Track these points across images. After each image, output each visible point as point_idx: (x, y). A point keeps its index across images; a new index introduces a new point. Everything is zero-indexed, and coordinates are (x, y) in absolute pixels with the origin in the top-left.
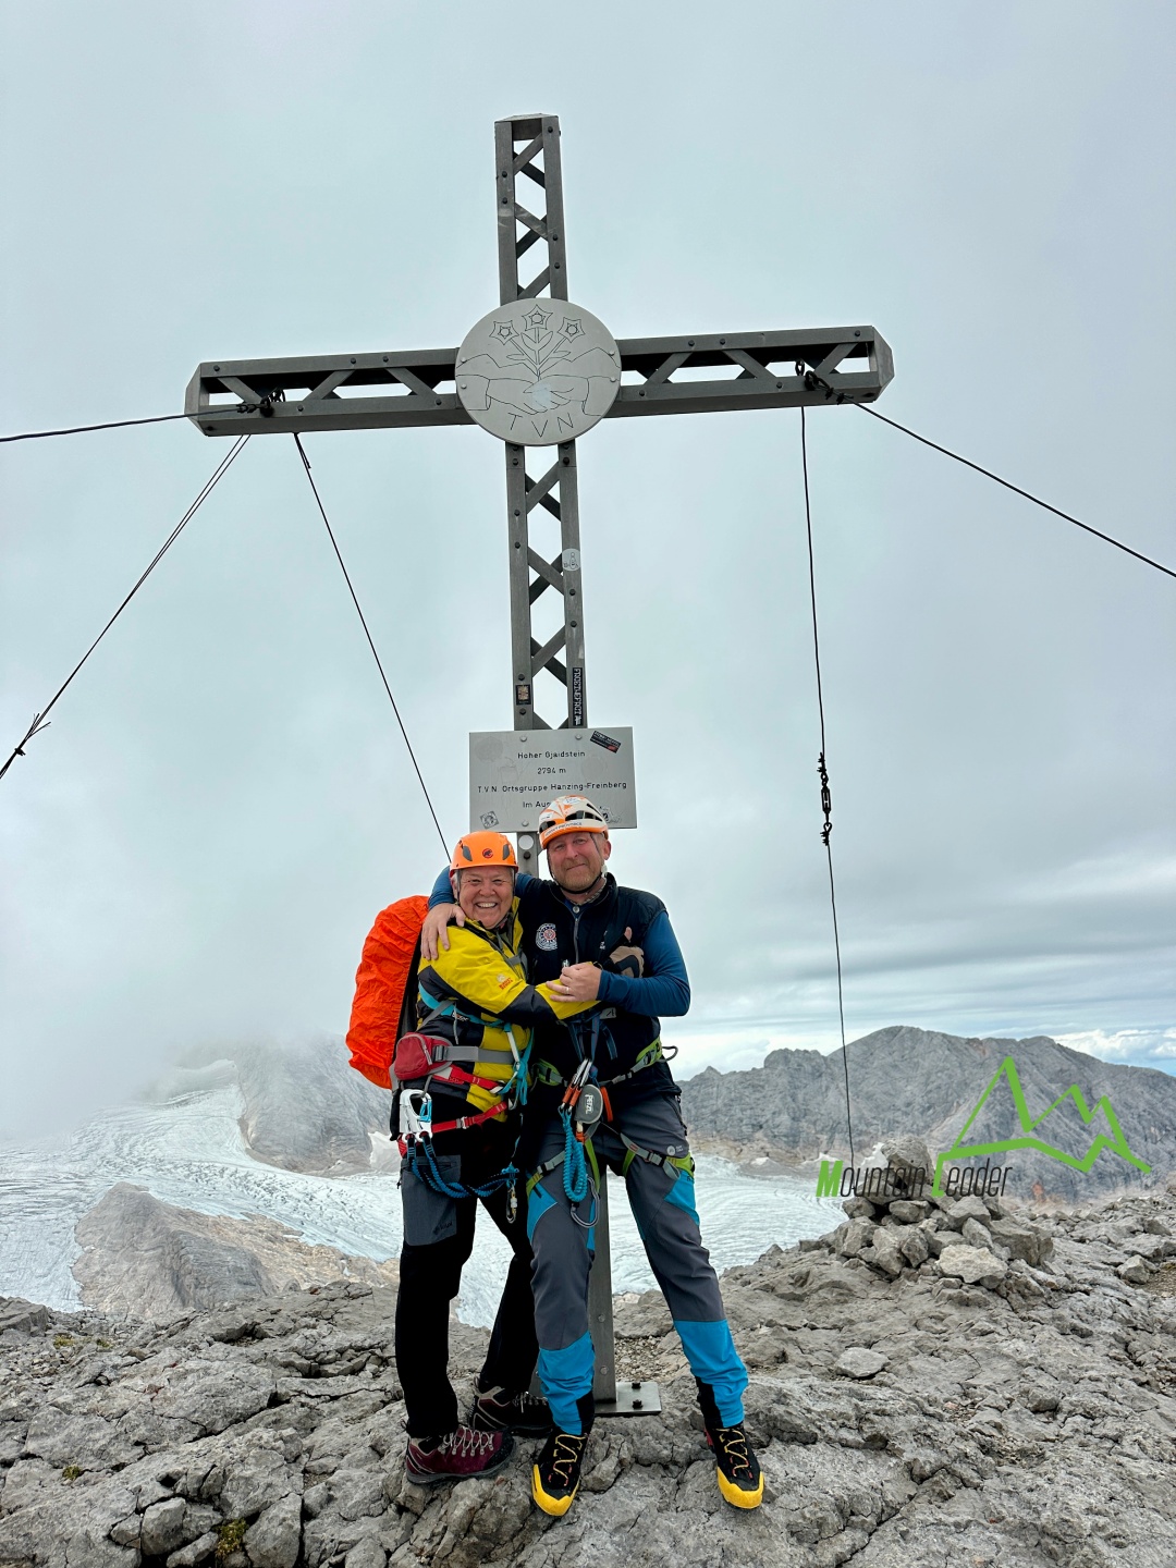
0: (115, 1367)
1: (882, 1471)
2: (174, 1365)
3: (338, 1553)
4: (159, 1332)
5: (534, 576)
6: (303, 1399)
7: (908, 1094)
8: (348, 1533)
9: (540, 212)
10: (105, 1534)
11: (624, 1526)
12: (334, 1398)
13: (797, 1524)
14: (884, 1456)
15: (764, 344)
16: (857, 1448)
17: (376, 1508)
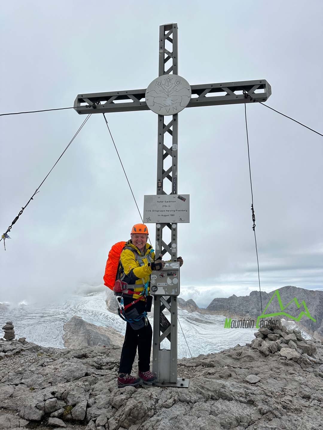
0: (47, 362)
1: (251, 411)
2: (62, 363)
3: (95, 417)
4: (61, 354)
5: (165, 152)
6: (94, 375)
7: (292, 305)
8: (98, 412)
9: (171, 51)
10: (35, 406)
11: (173, 418)
12: (102, 375)
13: (223, 423)
14: (253, 406)
15: (233, 85)
16: (245, 403)
17: (107, 406)
